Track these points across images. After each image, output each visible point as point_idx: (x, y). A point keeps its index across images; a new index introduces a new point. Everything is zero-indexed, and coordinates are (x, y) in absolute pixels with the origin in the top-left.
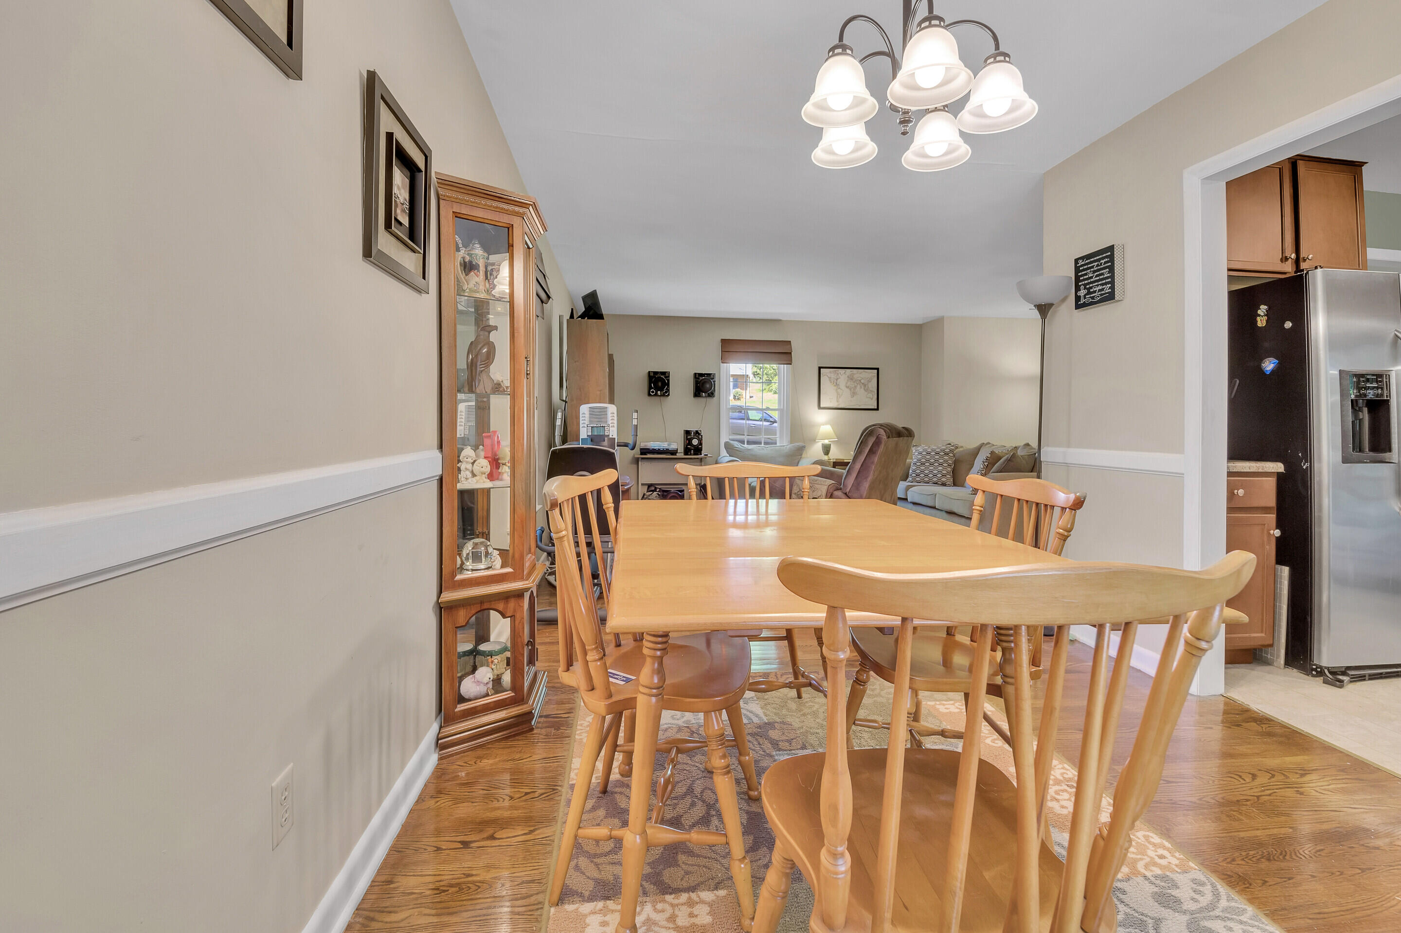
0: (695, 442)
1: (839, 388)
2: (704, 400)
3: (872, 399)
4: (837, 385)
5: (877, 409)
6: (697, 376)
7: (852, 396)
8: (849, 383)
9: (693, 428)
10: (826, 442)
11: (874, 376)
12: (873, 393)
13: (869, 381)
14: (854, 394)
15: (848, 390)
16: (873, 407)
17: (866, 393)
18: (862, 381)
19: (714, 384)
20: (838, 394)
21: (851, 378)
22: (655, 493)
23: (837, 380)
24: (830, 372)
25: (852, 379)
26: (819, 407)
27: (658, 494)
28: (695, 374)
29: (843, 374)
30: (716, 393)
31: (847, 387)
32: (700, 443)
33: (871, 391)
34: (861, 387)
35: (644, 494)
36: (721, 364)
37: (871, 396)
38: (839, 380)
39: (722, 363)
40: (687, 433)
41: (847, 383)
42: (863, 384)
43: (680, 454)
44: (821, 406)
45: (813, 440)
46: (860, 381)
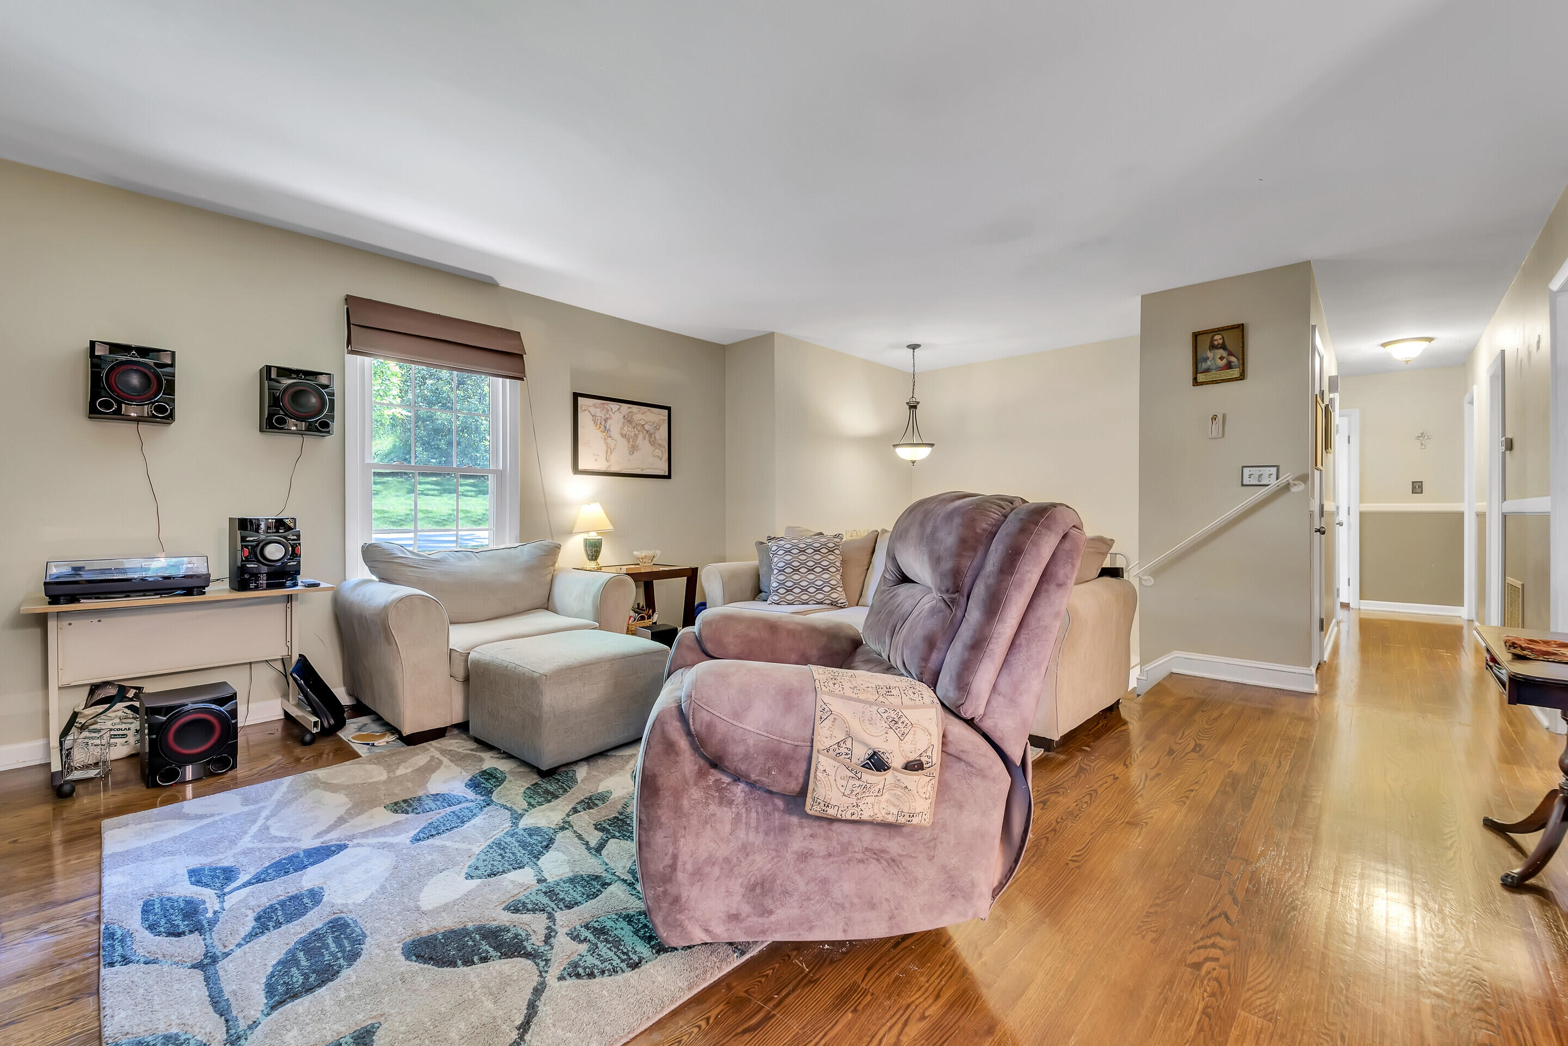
0: (274, 552)
1: (610, 437)
2: (297, 440)
3: (661, 459)
4: (606, 430)
5: (669, 477)
6: (273, 376)
7: (632, 453)
8: (626, 428)
9: (264, 512)
10: (593, 536)
11: (664, 420)
12: (663, 449)
13: (657, 428)
14: (633, 449)
15: (624, 441)
16: (662, 473)
17: (652, 448)
18: (647, 427)
19: (332, 401)
20: (608, 447)
21: (628, 420)
22: (120, 706)
23: (606, 420)
24: (595, 406)
25: (630, 422)
26: (576, 469)
27: (131, 708)
28: (269, 368)
29: (617, 412)
30: (335, 426)
31: (623, 436)
32: (294, 554)
33: (660, 445)
34: (644, 438)
35: (75, 715)
36: (350, 358)
37: (660, 454)
38: (609, 422)
39: (352, 352)
40: (244, 524)
41: (622, 429)
42: (647, 431)
43: (219, 589)
44: (581, 467)
45: (569, 532)
46: (643, 425)
